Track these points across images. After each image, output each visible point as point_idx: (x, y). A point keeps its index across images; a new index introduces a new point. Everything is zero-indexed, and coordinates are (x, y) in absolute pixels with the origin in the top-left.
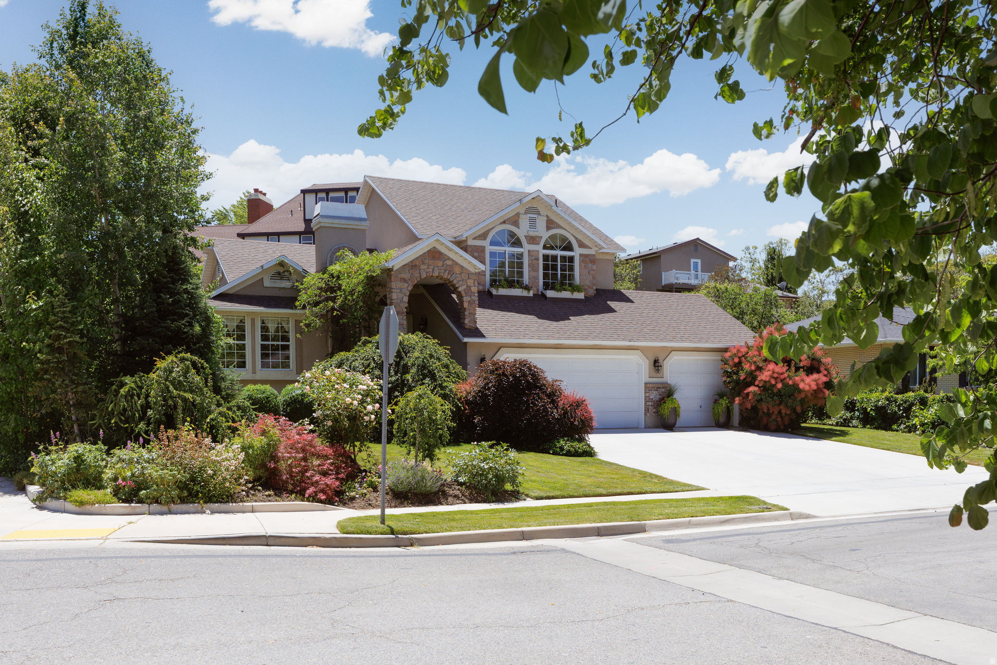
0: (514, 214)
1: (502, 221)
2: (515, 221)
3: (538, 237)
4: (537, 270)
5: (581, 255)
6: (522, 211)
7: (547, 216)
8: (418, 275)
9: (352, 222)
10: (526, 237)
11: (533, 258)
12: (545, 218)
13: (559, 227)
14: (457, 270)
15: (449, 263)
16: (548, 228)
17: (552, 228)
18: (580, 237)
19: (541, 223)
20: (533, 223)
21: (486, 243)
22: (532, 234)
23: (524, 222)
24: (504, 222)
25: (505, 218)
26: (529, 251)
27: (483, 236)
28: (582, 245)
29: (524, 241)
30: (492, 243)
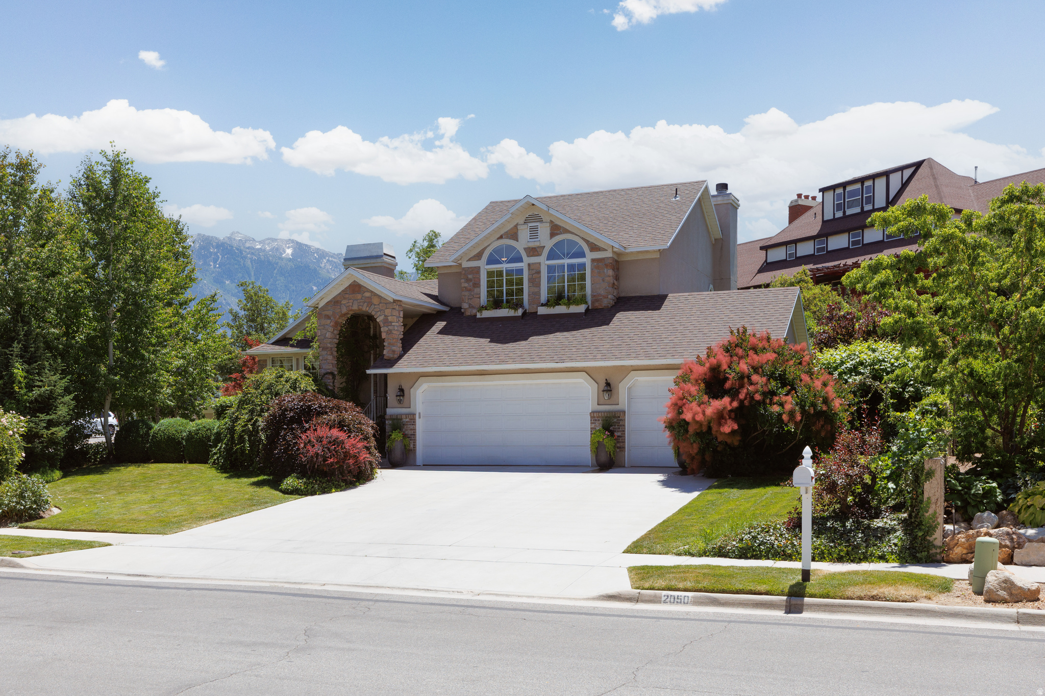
0: (512, 226)
1: (499, 236)
2: (513, 234)
3: (539, 247)
4: (538, 285)
5: (593, 260)
6: (522, 222)
7: (551, 222)
9: (369, 261)
10: (525, 249)
11: (534, 272)
12: (548, 225)
13: (567, 231)
14: (375, 301)
15: (367, 294)
16: (552, 235)
17: (557, 234)
18: (591, 240)
19: (544, 230)
20: (534, 232)
21: (482, 264)
22: (532, 245)
23: (524, 234)
24: (501, 237)
25: (502, 233)
26: (529, 265)
27: (478, 256)
28: (594, 248)
29: (524, 254)
30: (489, 262)
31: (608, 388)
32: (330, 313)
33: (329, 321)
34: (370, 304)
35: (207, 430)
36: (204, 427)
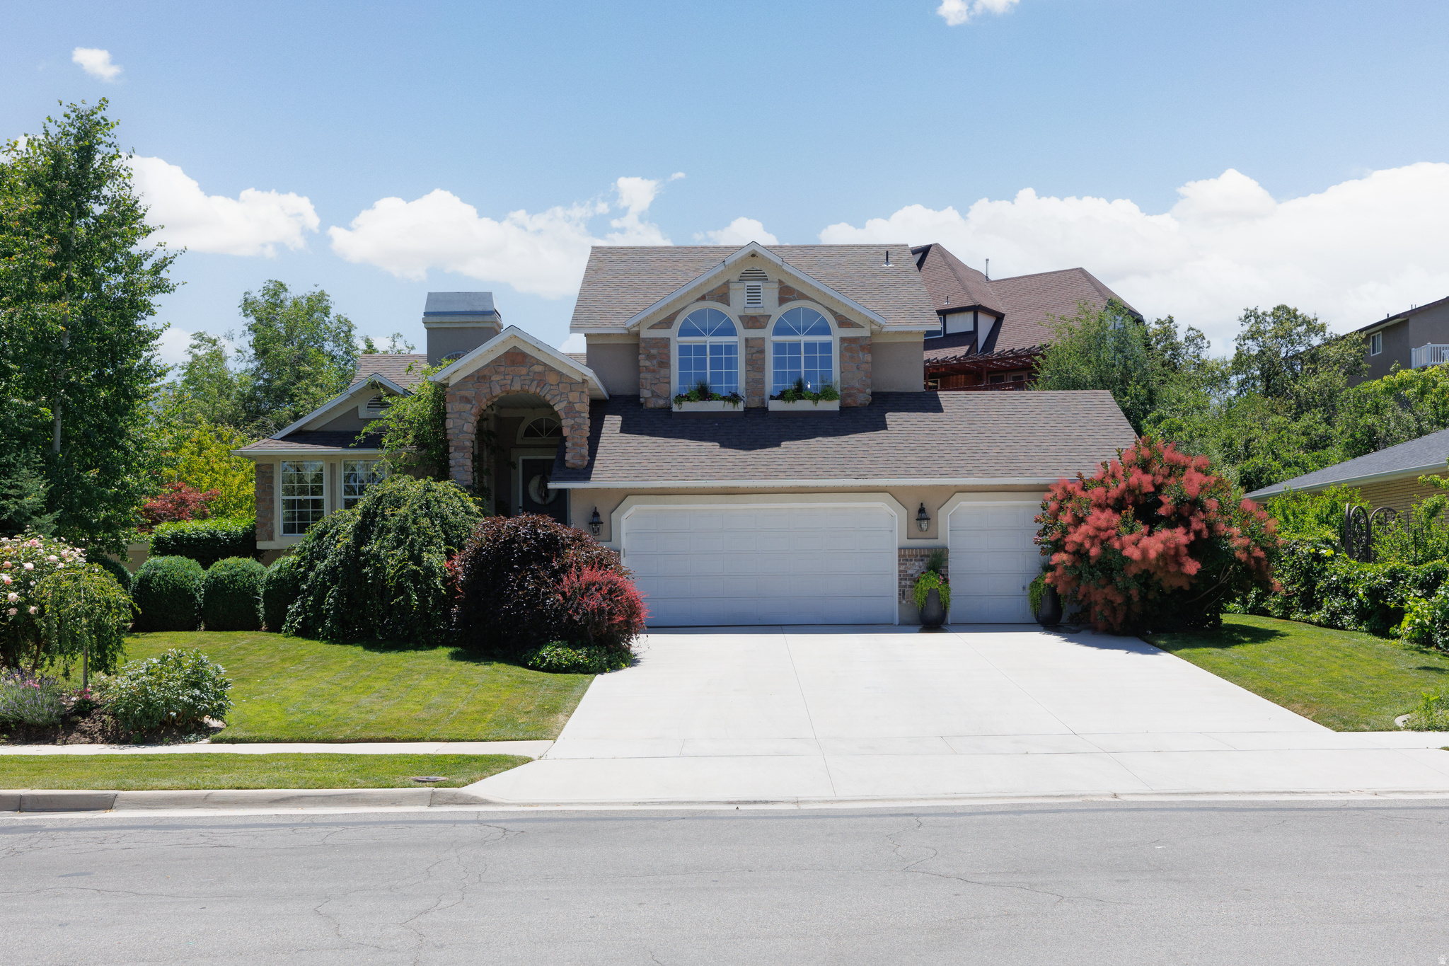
0: (720, 283)
1: (699, 296)
2: (722, 295)
3: (762, 316)
4: (761, 369)
5: (843, 340)
6: (736, 278)
7: (780, 282)
8: (488, 390)
9: (470, 319)
10: (740, 317)
11: (754, 350)
12: (776, 285)
13: (802, 296)
14: (552, 379)
15: (538, 368)
16: (782, 301)
17: (790, 300)
18: (841, 311)
19: (769, 294)
20: (754, 295)
21: (672, 334)
22: (751, 312)
23: (739, 296)
24: (703, 298)
25: (705, 292)
26: (747, 340)
27: (667, 323)
28: (844, 322)
29: (738, 325)
30: (683, 333)
31: (922, 515)
32: (470, 393)
33: (469, 406)
34: (542, 383)
35: (250, 576)
36: (244, 570)
